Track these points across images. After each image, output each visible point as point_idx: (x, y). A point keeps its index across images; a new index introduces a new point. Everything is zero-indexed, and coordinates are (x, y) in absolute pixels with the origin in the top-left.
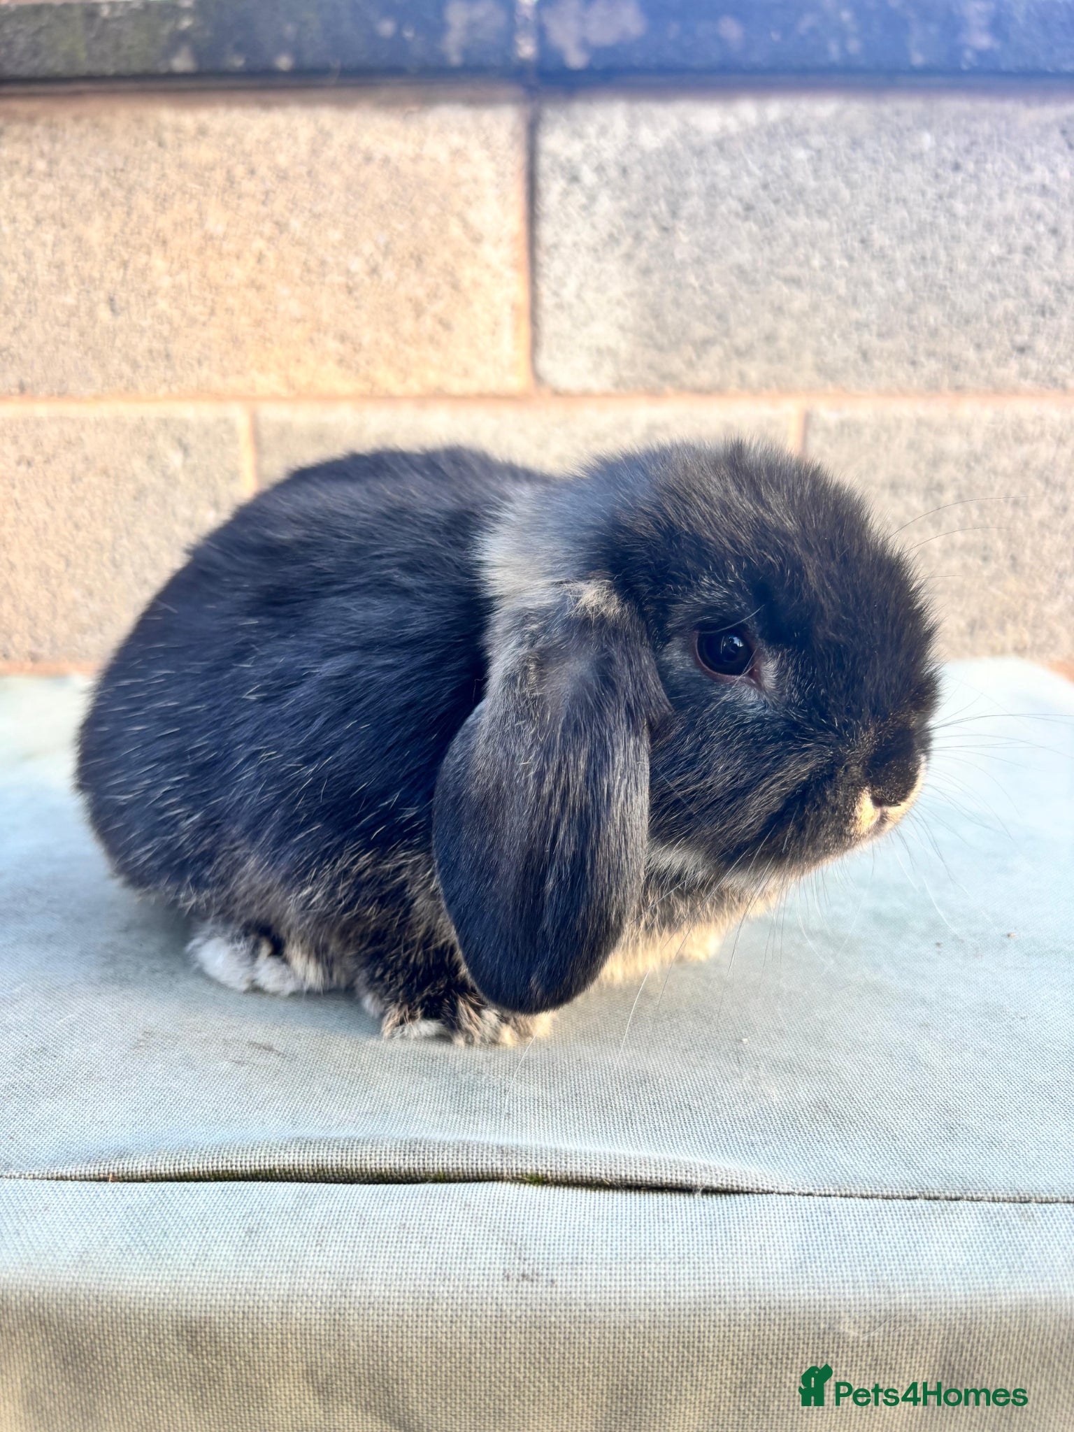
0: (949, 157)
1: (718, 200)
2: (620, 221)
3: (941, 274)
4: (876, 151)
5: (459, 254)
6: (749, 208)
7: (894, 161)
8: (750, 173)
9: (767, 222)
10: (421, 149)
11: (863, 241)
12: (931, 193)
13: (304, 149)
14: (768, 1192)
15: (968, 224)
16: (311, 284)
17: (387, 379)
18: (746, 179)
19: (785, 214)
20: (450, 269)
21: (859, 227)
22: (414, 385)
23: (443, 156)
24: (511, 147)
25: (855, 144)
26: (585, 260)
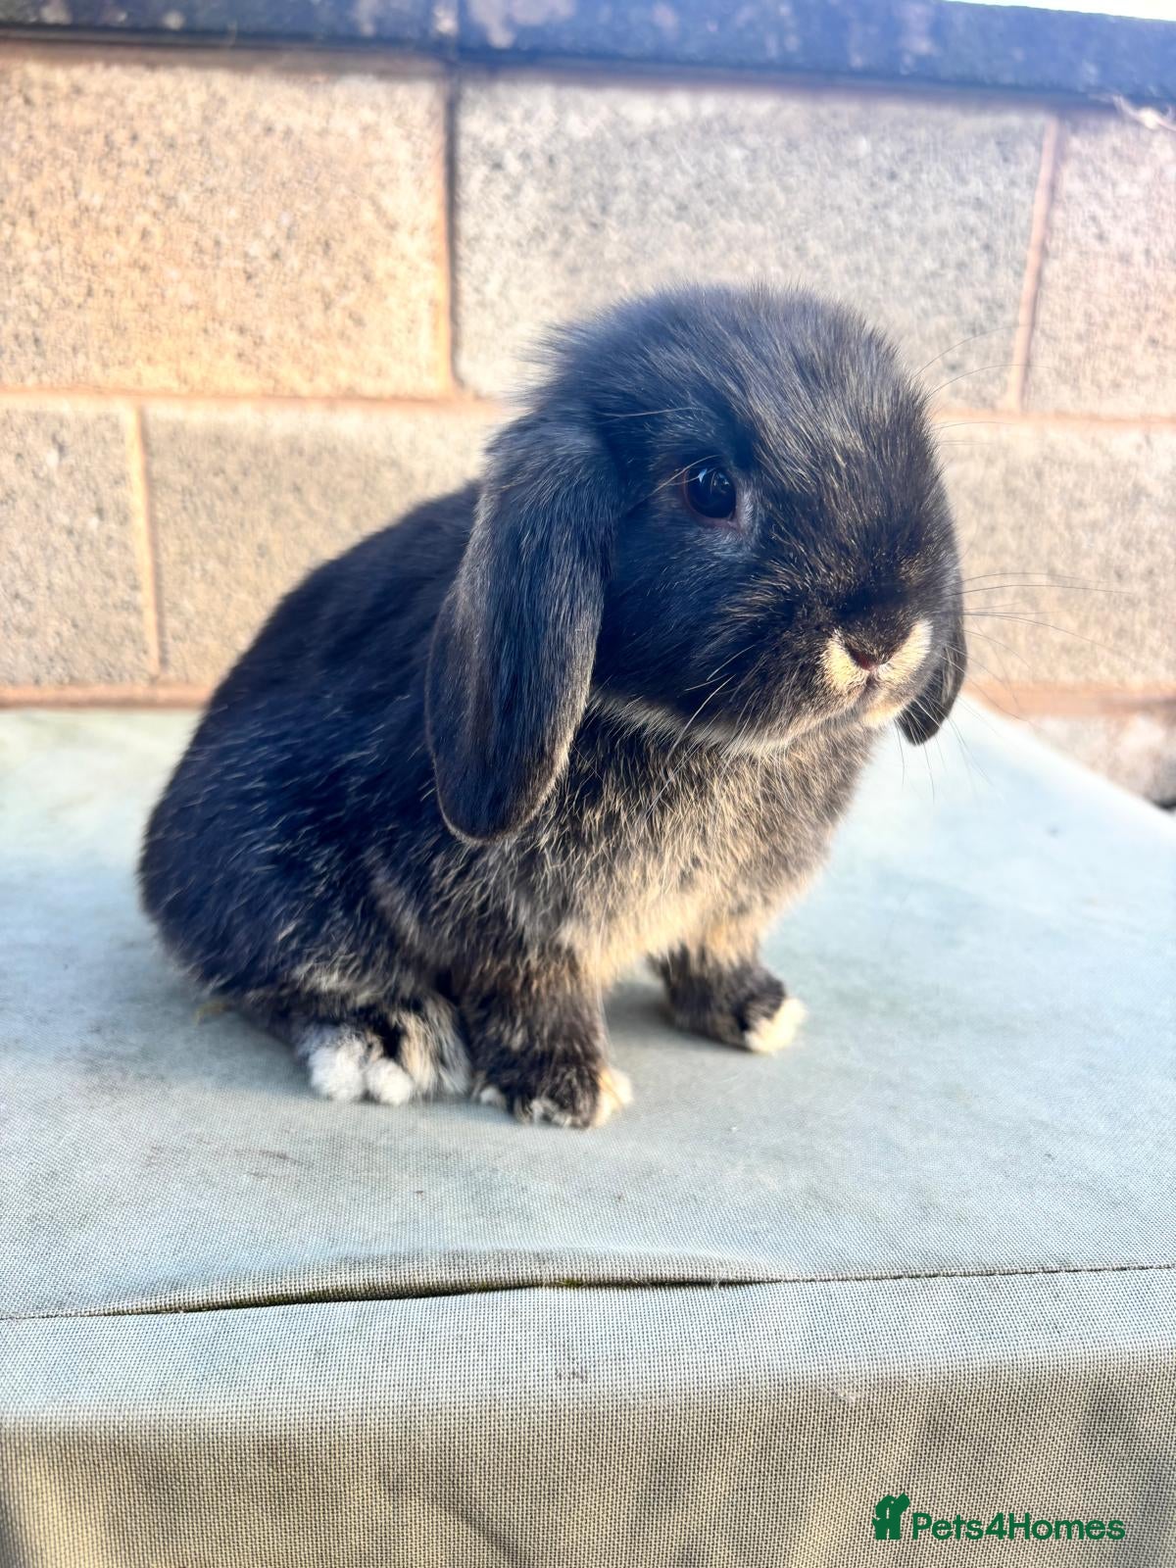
0: (885, 164)
1: (650, 197)
2: (547, 215)
3: (875, 287)
4: (811, 155)
5: (371, 242)
6: (682, 207)
7: (830, 167)
8: (683, 172)
9: (700, 223)
10: (328, 122)
11: (797, 249)
12: (867, 201)
13: (195, 117)
14: (777, 1281)
15: (902, 236)
16: (203, 266)
17: (293, 377)
18: (678, 176)
19: (718, 216)
20: (361, 258)
21: (793, 233)
22: (323, 384)
23: (354, 132)
24: (429, 126)
25: (791, 145)
26: (509, 254)
